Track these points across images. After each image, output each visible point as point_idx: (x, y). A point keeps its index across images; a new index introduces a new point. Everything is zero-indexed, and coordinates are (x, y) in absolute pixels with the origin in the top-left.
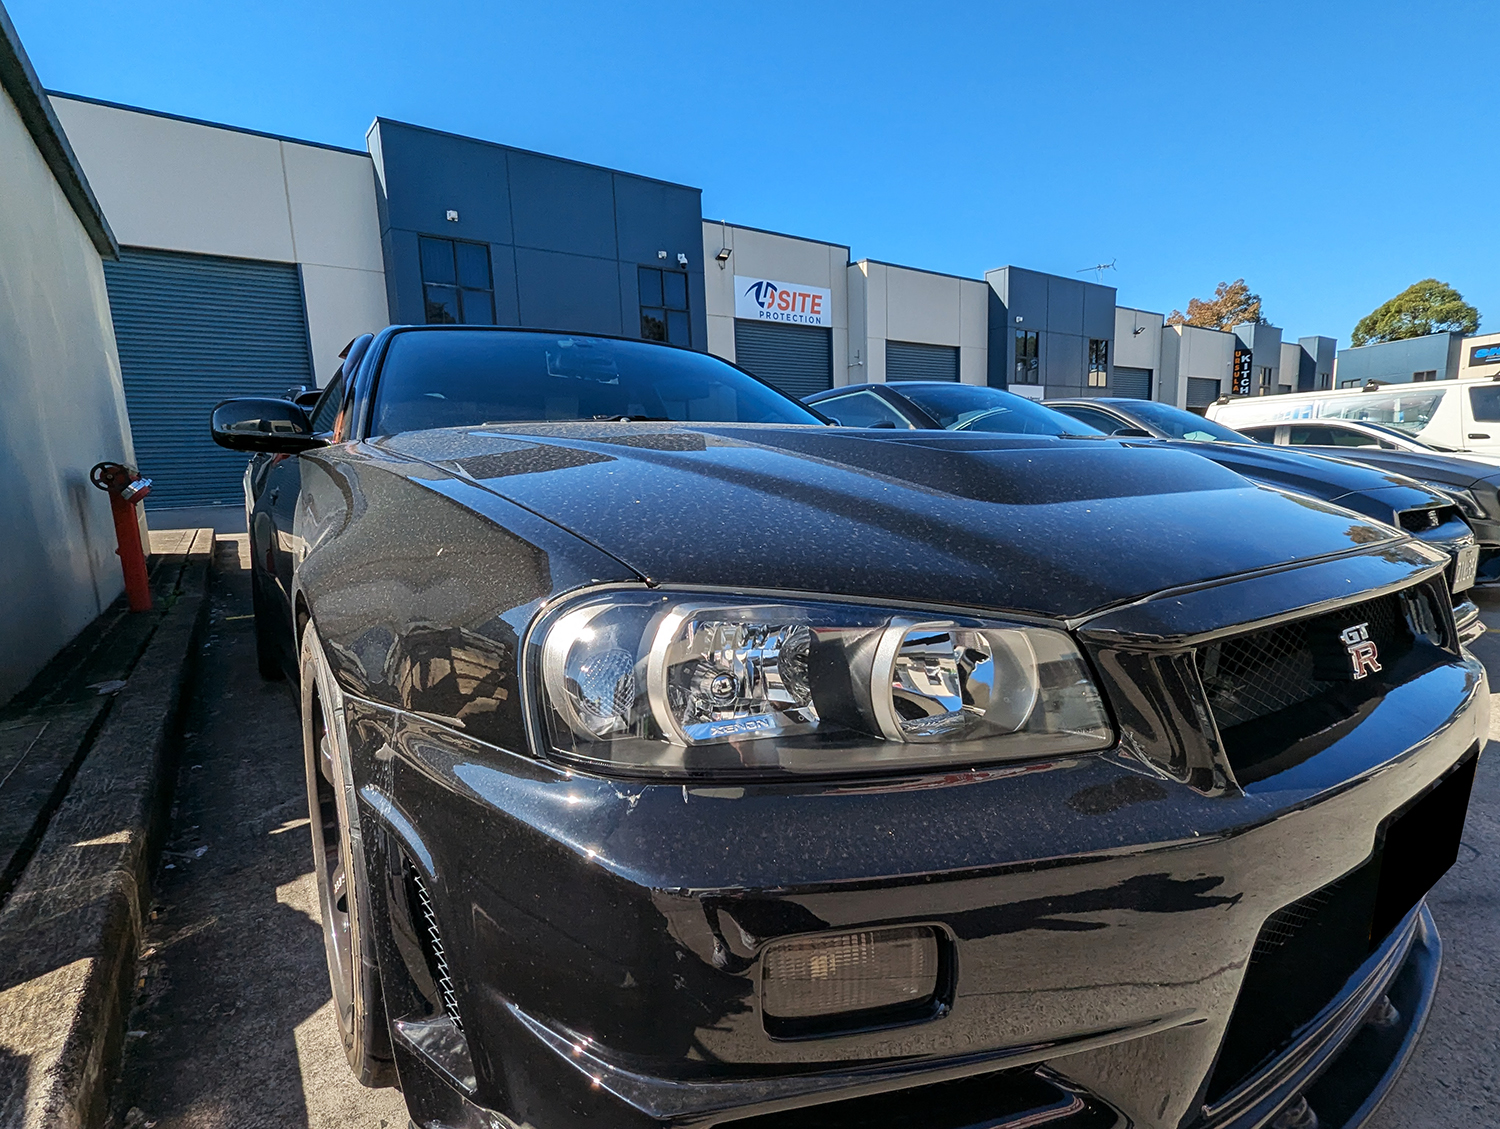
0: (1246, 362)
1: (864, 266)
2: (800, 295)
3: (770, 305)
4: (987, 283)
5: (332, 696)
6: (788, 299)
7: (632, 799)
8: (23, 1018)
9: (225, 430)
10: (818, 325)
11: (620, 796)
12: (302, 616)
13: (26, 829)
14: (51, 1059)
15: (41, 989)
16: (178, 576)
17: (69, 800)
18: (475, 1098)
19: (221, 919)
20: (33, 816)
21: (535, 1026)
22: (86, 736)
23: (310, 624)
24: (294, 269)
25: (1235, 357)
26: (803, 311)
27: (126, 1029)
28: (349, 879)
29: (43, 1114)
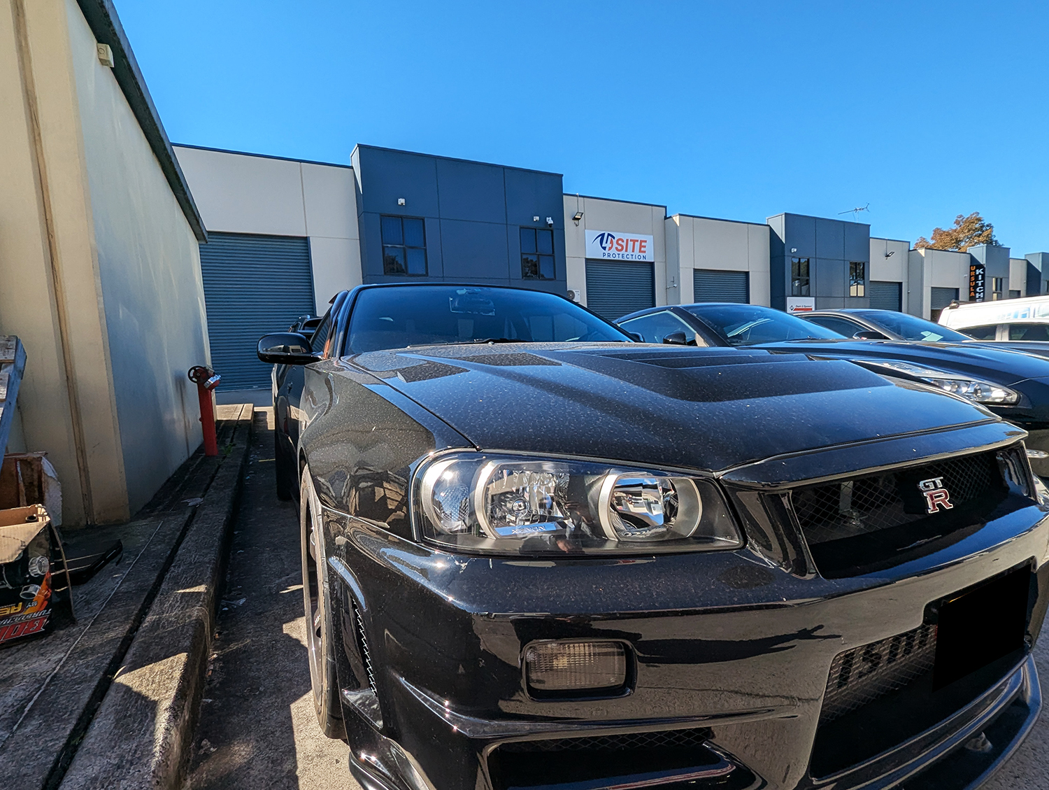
0: (980, 274)
1: (677, 219)
2: (631, 240)
3: (610, 249)
4: (769, 226)
5: (317, 507)
6: (622, 243)
7: (463, 565)
8: (153, 682)
9: (265, 353)
10: (644, 260)
11: (457, 563)
12: (303, 462)
13: (152, 582)
14: (166, 704)
15: (162, 667)
16: (232, 434)
17: (174, 567)
18: (382, 732)
19: (252, 640)
20: (156, 575)
21: (412, 689)
22: (182, 530)
23: (306, 467)
24: (306, 240)
25: (971, 271)
26: (633, 251)
27: (202, 697)
28: (322, 617)
29: (164, 730)
